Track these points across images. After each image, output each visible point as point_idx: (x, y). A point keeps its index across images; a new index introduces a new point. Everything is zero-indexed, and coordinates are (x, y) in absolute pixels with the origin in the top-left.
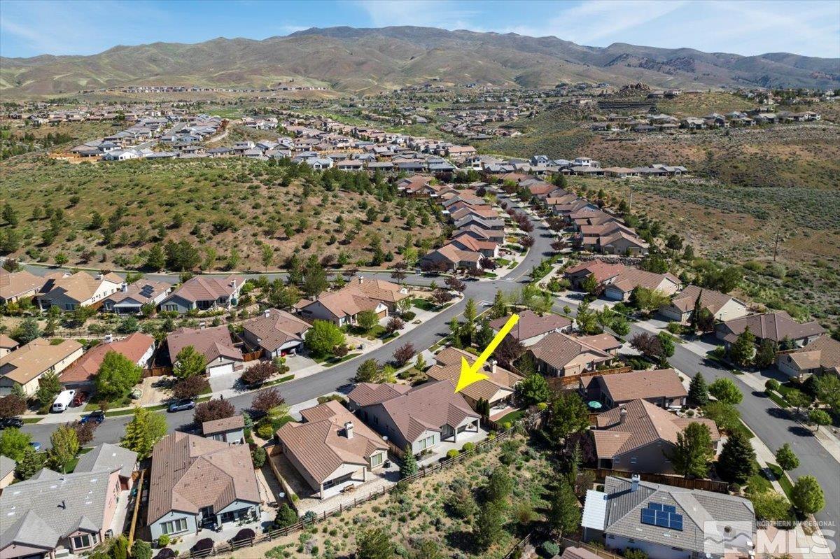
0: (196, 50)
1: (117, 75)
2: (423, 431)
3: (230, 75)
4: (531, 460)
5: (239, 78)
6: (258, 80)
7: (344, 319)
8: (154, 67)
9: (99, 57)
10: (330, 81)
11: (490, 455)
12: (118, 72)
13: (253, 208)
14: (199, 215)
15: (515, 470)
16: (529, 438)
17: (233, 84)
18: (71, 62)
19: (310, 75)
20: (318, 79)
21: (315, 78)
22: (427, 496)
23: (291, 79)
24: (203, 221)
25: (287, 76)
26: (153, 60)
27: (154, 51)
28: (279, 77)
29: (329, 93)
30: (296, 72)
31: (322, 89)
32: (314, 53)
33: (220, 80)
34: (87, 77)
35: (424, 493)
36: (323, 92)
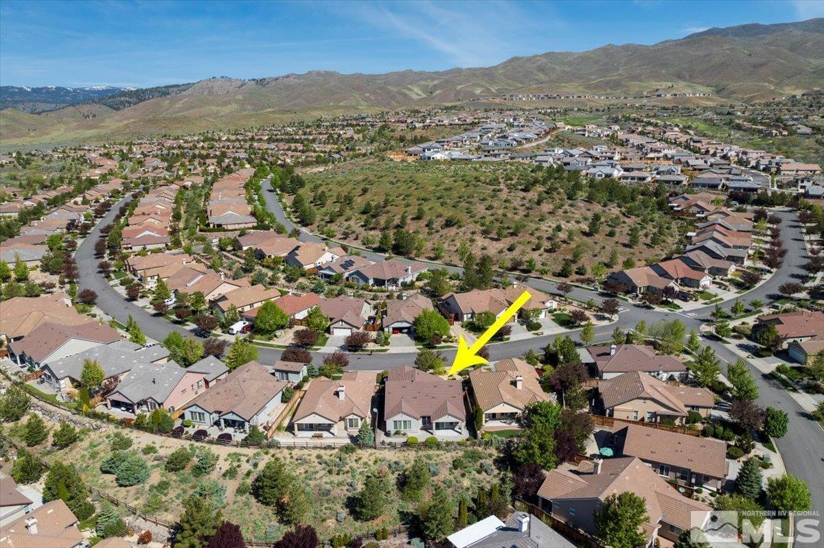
0: (584, 59)
1: (508, 84)
2: (399, 413)
3: (608, 83)
4: (484, 473)
5: (616, 85)
6: (635, 86)
7: (470, 316)
8: (542, 77)
9: (495, 68)
10: (717, 86)
11: (448, 455)
12: (510, 82)
13: (487, 209)
14: (440, 210)
15: (459, 475)
16: (502, 455)
17: (609, 91)
18: (473, 73)
19: (695, 81)
20: (703, 85)
21: (699, 83)
22: (365, 464)
23: (670, 84)
24: (440, 216)
25: (668, 81)
26: (541, 69)
27: (544, 60)
28: (658, 83)
29: (709, 99)
30: (680, 77)
31: (701, 95)
32: (705, 56)
33: (597, 87)
34: (482, 86)
35: (365, 460)
36: (701, 98)
